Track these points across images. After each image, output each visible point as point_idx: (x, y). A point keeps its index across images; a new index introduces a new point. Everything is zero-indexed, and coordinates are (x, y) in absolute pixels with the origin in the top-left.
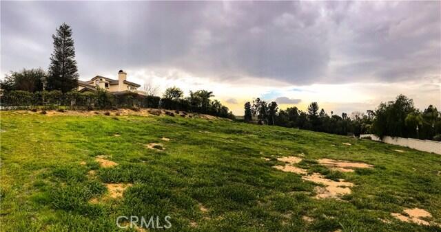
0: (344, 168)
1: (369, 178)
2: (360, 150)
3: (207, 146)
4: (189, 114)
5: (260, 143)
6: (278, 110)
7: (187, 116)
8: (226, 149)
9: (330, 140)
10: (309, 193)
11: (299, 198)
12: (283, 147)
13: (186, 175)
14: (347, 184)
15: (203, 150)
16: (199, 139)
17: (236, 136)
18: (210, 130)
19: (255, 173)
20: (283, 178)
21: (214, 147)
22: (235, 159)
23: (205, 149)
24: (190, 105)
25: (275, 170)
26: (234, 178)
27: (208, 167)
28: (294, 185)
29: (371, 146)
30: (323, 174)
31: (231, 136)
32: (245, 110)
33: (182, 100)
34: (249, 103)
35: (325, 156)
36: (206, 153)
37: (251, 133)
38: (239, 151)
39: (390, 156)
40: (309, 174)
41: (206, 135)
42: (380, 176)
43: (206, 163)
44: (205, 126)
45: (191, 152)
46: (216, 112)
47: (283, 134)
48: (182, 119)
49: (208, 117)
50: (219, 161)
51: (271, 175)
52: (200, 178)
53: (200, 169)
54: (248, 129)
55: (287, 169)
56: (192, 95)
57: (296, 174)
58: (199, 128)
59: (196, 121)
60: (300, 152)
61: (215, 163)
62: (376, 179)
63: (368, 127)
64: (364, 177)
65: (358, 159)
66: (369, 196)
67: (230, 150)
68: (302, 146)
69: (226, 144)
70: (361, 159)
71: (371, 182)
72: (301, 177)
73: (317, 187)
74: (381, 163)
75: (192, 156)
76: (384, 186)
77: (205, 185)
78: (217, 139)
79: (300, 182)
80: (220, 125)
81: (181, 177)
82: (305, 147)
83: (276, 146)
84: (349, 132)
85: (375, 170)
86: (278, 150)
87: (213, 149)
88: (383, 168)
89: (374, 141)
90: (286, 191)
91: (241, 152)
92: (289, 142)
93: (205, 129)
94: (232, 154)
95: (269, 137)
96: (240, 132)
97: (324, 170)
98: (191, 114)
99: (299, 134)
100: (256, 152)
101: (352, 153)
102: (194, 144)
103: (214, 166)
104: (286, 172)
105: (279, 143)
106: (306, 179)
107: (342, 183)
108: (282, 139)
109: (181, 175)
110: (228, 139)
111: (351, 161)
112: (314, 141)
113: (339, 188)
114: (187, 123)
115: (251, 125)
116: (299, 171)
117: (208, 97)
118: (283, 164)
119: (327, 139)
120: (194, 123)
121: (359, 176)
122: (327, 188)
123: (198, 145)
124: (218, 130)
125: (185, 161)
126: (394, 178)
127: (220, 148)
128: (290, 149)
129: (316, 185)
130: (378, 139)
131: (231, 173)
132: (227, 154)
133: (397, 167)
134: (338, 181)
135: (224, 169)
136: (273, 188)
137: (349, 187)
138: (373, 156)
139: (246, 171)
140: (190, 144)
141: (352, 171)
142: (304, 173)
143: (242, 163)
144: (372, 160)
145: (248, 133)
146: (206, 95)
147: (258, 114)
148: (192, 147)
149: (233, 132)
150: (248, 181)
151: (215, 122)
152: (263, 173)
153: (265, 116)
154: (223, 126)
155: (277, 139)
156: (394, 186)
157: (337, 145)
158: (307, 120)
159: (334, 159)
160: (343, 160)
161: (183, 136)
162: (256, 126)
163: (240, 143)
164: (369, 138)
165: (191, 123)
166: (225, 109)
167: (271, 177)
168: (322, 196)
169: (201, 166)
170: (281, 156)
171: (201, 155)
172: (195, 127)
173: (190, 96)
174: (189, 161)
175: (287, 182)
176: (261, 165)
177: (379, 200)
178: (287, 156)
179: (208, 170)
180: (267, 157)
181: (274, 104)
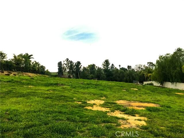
0: (137, 107)
1: (159, 114)
2: (146, 93)
3: (31, 97)
4: (13, 73)
5: (72, 91)
6: (82, 67)
7: (12, 75)
8: (47, 98)
9: (122, 87)
10: (115, 124)
11: (108, 128)
12: (89, 93)
13: (16, 121)
14: (142, 118)
15: (29, 100)
16: (25, 92)
17: (54, 88)
18: (33, 85)
19: (72, 113)
20: (94, 115)
21: (38, 97)
22: (55, 105)
23: (31, 99)
24: (14, 65)
25: (87, 110)
26: (57, 118)
27: (35, 112)
28: (103, 119)
29: (154, 90)
30: (123, 111)
31: (49, 88)
32: (58, 67)
33: (7, 62)
34: (61, 62)
35: (120, 98)
36: (32, 102)
37: (65, 85)
38: (58, 98)
39: (172, 98)
40: (112, 111)
41: (30, 89)
42: (168, 113)
43: (33, 109)
44: (28, 82)
45: (18, 103)
46: (36, 70)
47: (88, 84)
48: (8, 77)
49: (30, 74)
50: (43, 107)
51: (85, 113)
52: (28, 122)
53: (28, 114)
54: (62, 82)
55: (95, 108)
56: (15, 57)
57: (103, 112)
58: (23, 84)
59: (20, 78)
60: (102, 97)
61: (40, 109)
62: (165, 115)
63: (150, 76)
64: (154, 114)
65: (147, 100)
66: (162, 128)
67: (51, 98)
68: (102, 92)
69: (47, 94)
70: (148, 100)
71: (161, 117)
72: (106, 113)
73: (120, 121)
74: (166, 103)
75: (20, 106)
76: (173, 121)
77: (33, 126)
78: (40, 91)
79: (107, 117)
80: (40, 80)
81: (12, 123)
82: (105, 93)
83: (84, 93)
84: (135, 80)
85: (163, 108)
86: (86, 96)
87: (37, 99)
88: (169, 107)
89: (155, 86)
90: (97, 123)
91: (60, 99)
92: (93, 89)
93: (28, 84)
94: (52, 101)
95: (78, 87)
96: (57, 84)
97: (122, 108)
98: (15, 73)
99: (98, 83)
100: (71, 98)
101: (140, 96)
102: (21, 97)
103: (39, 111)
104: (95, 111)
105: (86, 91)
106: (110, 115)
107: (137, 117)
108: (87, 88)
109: (11, 121)
110: (48, 90)
111: (141, 102)
112: (110, 88)
113: (137, 121)
114: (12, 80)
115: (64, 79)
116: (104, 109)
117: (29, 59)
118: (92, 105)
119: (118, 86)
120: (19, 80)
121: (150, 112)
122: (128, 121)
123: (24, 97)
124: (39, 84)
125: (14, 110)
126: (180, 115)
127: (43, 97)
128: (94, 95)
129: (119, 119)
130: (159, 85)
131: (54, 115)
132: (49, 101)
133: (180, 106)
134: (135, 116)
135: (48, 113)
136: (88, 122)
137: (145, 121)
138: (159, 98)
139: (65, 113)
140: (17, 97)
141: (144, 109)
142: (108, 111)
143: (61, 106)
144: (158, 101)
145: (62, 84)
146: (28, 57)
147: (68, 70)
148: (19, 99)
149: (51, 85)
150: (68, 119)
151: (36, 78)
152: (78, 113)
153: (73, 72)
154: (42, 81)
155: (84, 88)
156: (181, 121)
157: (127, 90)
158: (102, 73)
159: (127, 100)
160: (135, 101)
161: (10, 91)
162: (67, 79)
163: (58, 92)
164: (152, 84)
165: (16, 80)
166: (43, 67)
167: (85, 115)
168: (125, 126)
169: (29, 112)
170: (89, 100)
171: (28, 104)
172: (20, 83)
173: (13, 58)
174: (17, 110)
175: (97, 117)
176: (76, 107)
177: (171, 131)
178: (93, 99)
179: (35, 114)
180: (79, 102)
181: (79, 63)
